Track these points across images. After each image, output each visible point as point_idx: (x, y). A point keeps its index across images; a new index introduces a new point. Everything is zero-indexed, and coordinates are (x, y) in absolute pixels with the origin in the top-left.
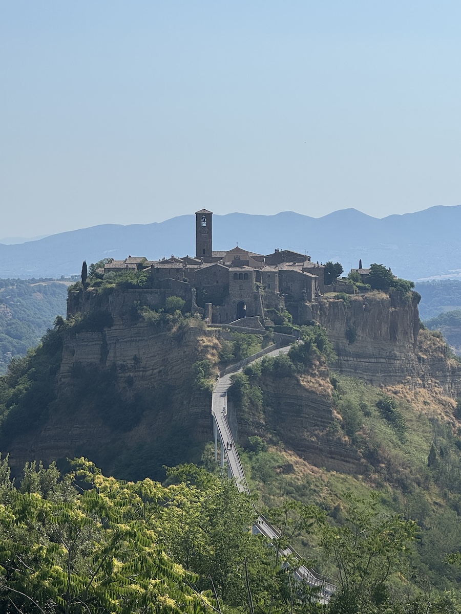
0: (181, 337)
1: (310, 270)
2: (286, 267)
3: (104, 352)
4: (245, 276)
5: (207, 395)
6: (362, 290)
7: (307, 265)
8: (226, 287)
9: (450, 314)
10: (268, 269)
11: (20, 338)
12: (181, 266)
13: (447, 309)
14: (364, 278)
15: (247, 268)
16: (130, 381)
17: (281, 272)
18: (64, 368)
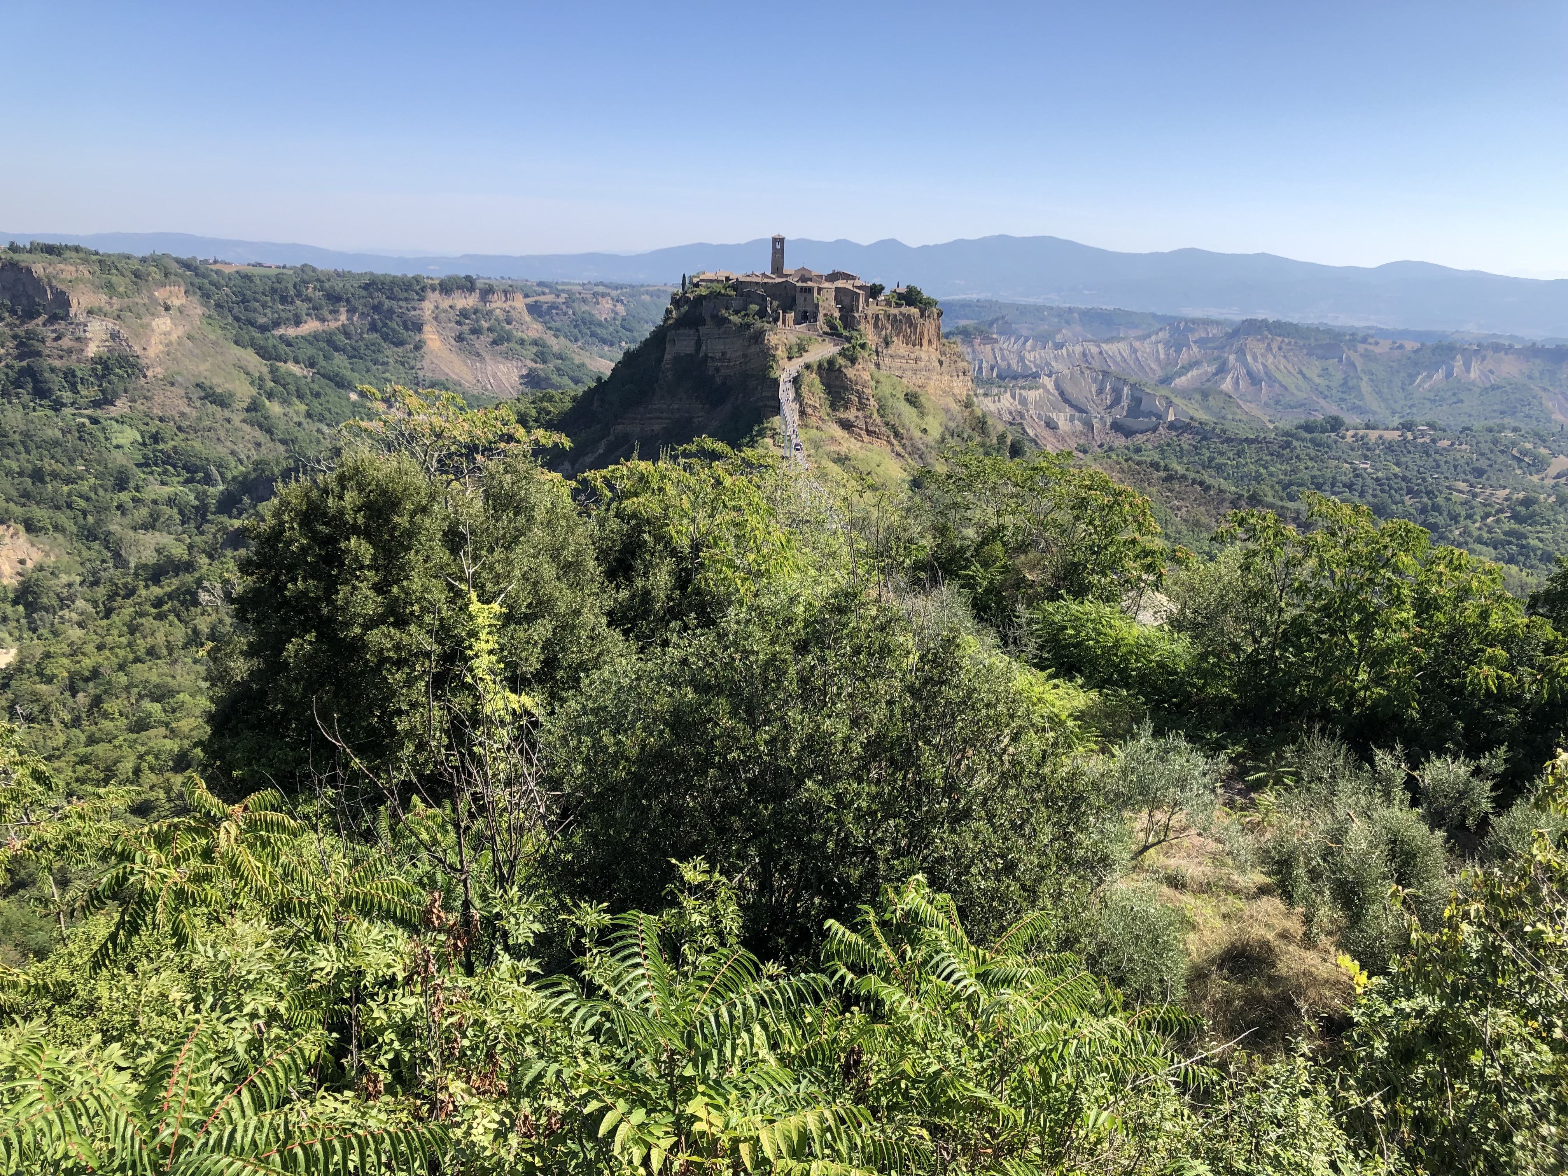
0: (759, 336)
1: (859, 288)
2: (840, 284)
3: (699, 344)
4: (810, 290)
5: (776, 383)
6: (899, 305)
7: (858, 283)
8: (794, 299)
9: (964, 327)
10: (826, 285)
11: (631, 331)
12: (759, 280)
13: (963, 323)
14: (901, 296)
15: (810, 284)
16: (717, 370)
17: (837, 289)
18: (667, 357)
